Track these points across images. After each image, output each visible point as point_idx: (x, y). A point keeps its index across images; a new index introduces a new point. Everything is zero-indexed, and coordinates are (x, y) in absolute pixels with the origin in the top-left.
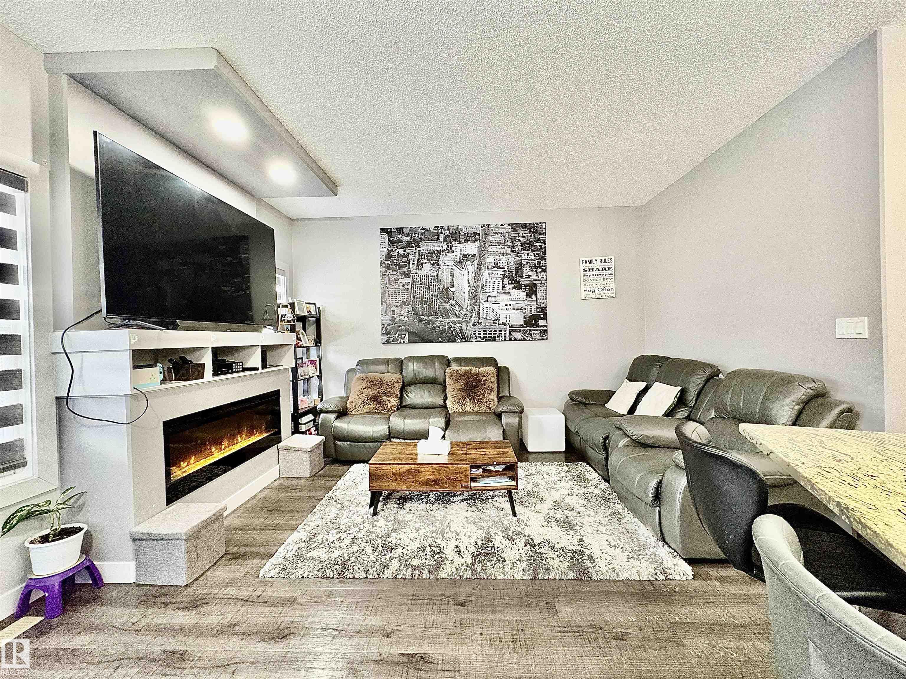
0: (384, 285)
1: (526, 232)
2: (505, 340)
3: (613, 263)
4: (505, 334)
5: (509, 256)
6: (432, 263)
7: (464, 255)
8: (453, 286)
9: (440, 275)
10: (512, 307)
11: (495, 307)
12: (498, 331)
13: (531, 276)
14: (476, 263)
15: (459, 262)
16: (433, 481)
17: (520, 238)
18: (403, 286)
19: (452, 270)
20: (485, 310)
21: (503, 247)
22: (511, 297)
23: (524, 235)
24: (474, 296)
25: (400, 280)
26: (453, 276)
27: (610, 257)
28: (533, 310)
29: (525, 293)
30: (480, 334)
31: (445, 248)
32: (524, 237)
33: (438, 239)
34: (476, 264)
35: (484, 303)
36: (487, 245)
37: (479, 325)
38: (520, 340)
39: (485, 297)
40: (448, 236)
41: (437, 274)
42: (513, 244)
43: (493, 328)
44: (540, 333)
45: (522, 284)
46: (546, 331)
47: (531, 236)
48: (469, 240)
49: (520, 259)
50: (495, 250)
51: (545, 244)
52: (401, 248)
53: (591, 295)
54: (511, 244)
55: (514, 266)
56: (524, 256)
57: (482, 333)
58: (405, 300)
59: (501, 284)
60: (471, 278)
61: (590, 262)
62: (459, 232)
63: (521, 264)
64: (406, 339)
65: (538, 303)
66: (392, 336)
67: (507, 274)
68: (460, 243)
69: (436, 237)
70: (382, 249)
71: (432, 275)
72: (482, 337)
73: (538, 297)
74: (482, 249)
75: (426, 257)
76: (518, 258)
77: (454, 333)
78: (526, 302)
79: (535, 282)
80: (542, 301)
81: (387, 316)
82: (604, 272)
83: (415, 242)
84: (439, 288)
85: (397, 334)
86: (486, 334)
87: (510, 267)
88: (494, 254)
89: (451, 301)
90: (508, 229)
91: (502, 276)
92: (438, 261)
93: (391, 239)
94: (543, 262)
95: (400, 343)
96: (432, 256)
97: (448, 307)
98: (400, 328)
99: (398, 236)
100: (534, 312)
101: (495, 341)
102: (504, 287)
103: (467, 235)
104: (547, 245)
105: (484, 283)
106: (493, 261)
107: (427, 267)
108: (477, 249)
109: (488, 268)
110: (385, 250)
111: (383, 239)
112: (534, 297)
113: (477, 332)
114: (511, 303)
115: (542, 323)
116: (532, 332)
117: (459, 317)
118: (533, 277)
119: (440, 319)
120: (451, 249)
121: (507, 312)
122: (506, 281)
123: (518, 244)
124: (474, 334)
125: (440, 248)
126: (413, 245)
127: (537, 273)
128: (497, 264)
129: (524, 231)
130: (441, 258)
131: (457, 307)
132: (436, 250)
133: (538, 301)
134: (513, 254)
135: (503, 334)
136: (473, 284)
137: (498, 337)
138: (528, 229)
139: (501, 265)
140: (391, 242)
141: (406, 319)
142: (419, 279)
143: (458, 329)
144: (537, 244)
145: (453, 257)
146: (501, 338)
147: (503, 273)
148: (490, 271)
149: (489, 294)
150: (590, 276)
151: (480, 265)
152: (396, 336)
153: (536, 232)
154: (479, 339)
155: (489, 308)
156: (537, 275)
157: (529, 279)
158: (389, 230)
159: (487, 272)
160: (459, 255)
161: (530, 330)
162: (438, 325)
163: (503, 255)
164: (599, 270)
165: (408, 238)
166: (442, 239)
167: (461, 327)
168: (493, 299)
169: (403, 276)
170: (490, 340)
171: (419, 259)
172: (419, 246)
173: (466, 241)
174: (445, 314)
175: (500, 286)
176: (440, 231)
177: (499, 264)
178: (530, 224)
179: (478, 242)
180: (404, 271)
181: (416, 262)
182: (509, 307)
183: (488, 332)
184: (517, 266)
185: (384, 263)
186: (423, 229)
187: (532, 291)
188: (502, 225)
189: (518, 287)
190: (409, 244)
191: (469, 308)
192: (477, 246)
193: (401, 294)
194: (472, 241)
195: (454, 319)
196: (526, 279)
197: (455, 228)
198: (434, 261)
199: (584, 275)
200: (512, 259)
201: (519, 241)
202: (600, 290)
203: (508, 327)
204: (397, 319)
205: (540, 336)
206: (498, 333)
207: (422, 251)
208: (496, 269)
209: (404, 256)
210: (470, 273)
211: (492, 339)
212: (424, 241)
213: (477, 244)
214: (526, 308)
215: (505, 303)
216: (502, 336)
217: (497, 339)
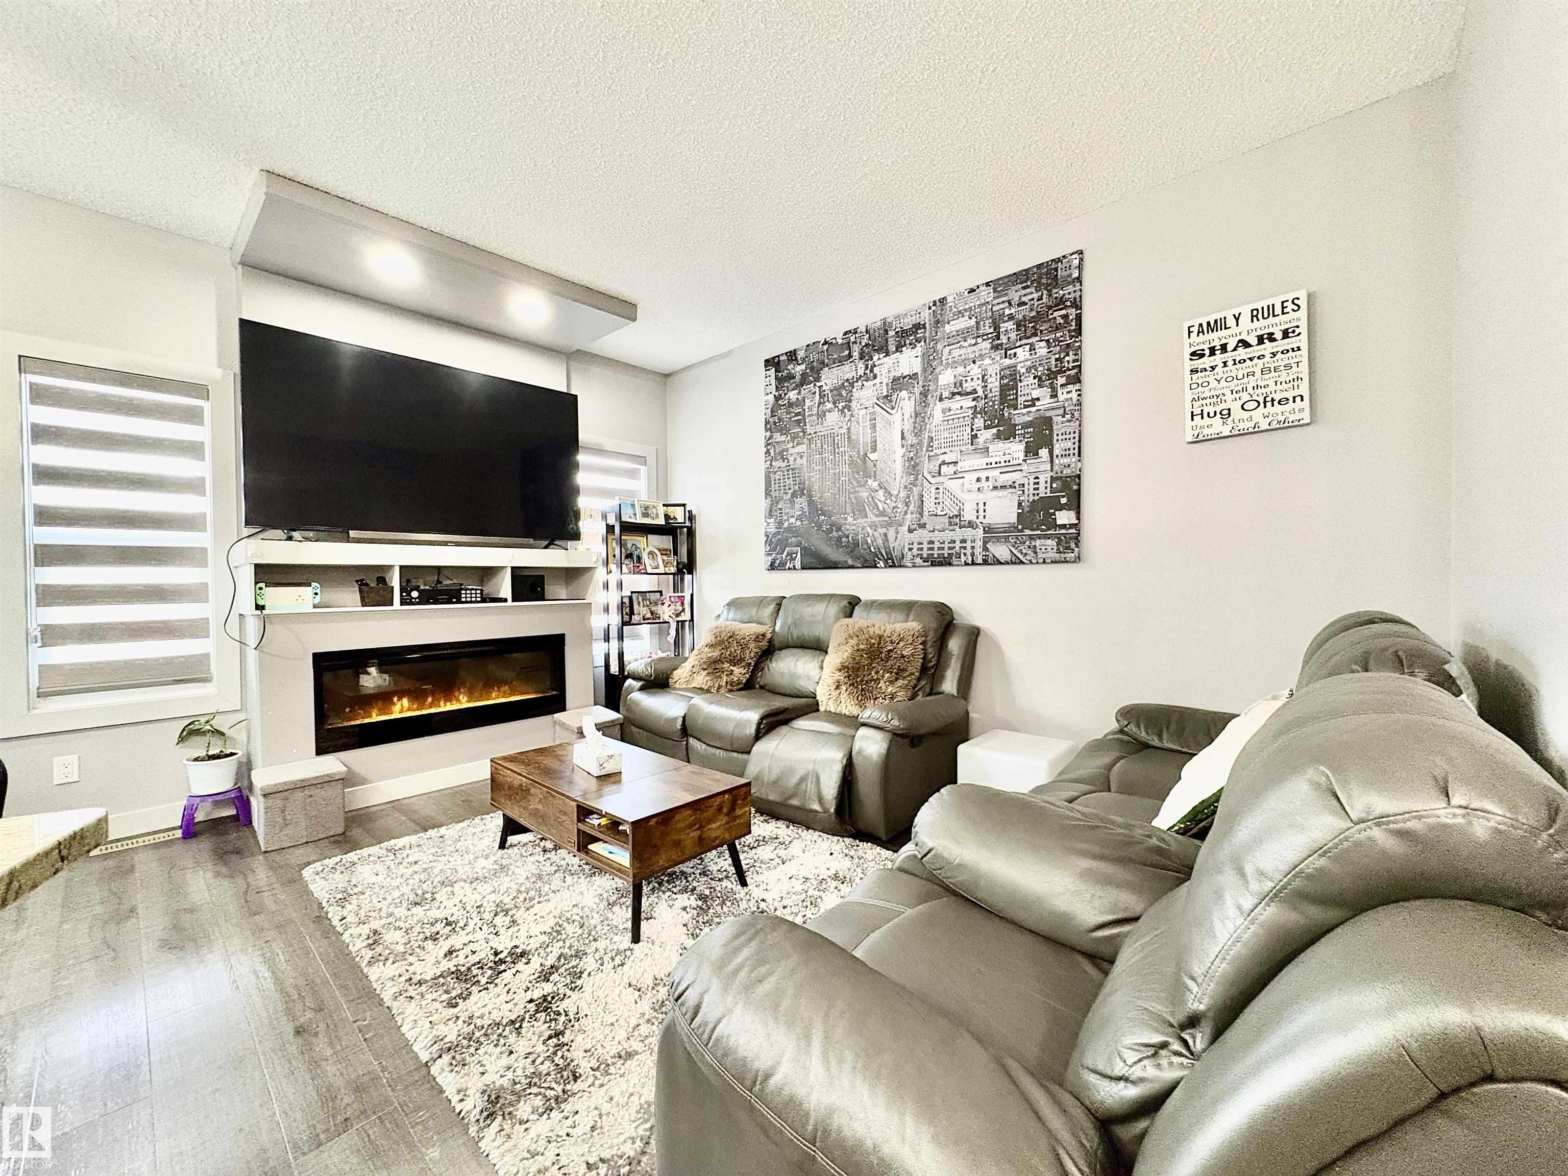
0: (769, 463)
1: (1028, 290)
2: (974, 563)
3: (1303, 313)
4: (973, 548)
5: (987, 361)
6: (840, 408)
7: (895, 380)
8: (874, 450)
9: (853, 430)
10: (990, 484)
11: (954, 485)
12: (958, 542)
13: (1038, 399)
14: (917, 390)
15: (886, 397)
17: (1013, 311)
18: (794, 460)
19: (873, 417)
20: (933, 496)
21: (973, 341)
22: (989, 460)
23: (1024, 299)
24: (913, 467)
25: (791, 451)
26: (874, 427)
27: (1293, 296)
28: (1042, 486)
29: (1022, 447)
30: (922, 550)
31: (861, 371)
32: (1024, 304)
33: (850, 356)
34: (917, 395)
35: (933, 480)
36: (939, 346)
37: (921, 531)
38: (1007, 563)
39: (934, 465)
40: (867, 345)
41: (849, 429)
42: (997, 328)
43: (948, 535)
44: (1060, 543)
45: (1016, 425)
46: (1077, 538)
47: (1040, 298)
48: (905, 345)
49: (1013, 361)
50: (956, 353)
51: (1079, 306)
52: (793, 389)
53: (1217, 426)
54: (992, 330)
55: (997, 384)
56: (1022, 354)
57: (925, 546)
58: (796, 487)
59: (969, 430)
60: (908, 426)
61: (1213, 327)
62: (886, 332)
63: (1014, 375)
64: (798, 563)
65: (1056, 468)
66: (778, 557)
67: (981, 404)
68: (887, 354)
69: (847, 353)
70: (766, 398)
71: (841, 431)
72: (925, 555)
73: (1057, 451)
74: (930, 359)
75: (830, 399)
76: (1008, 362)
77: (873, 550)
78: (1025, 467)
79: (1048, 414)
80: (1066, 461)
81: (772, 520)
82: (1268, 347)
83: (814, 372)
84: (851, 456)
85: (785, 553)
86: (933, 549)
87: (990, 386)
88: (954, 365)
89: (870, 482)
90: (986, 294)
91: (970, 412)
92: (850, 401)
93: (780, 375)
94: (1071, 358)
95: (789, 569)
96: (840, 395)
97: (864, 494)
98: (790, 541)
99: (789, 367)
100: (1044, 491)
101: (950, 564)
102: (975, 437)
103: (903, 334)
104: (1082, 311)
105: (933, 435)
106: (952, 380)
107: (833, 418)
108: (919, 359)
109: (941, 400)
110: (771, 397)
111: (768, 379)
112: (1044, 452)
113: (916, 546)
114: (990, 473)
116: (1038, 543)
117: (883, 513)
119: (850, 520)
120: (872, 371)
121: (980, 495)
122: (979, 422)
123: (1010, 325)
125: (854, 374)
126: (811, 378)
127: (1054, 389)
128: (961, 385)
129: (1024, 288)
130: (856, 394)
131: (881, 493)
132: (847, 380)
133: (1056, 461)
134: (997, 355)
135: (969, 548)
136: (911, 439)
137: (959, 555)
138: (1033, 282)
139: (968, 387)
140: (780, 381)
141: (799, 523)
142: (819, 443)
143: (880, 541)
144: (1056, 314)
145: (875, 388)
146: (963, 558)
147: (974, 403)
148: (946, 404)
149: (942, 458)
150: (1213, 368)
151: (924, 394)
152: (784, 556)
153: (1055, 283)
154: (918, 561)
155: (941, 491)
156: (1054, 395)
157: (1033, 409)
158: (777, 360)
159: (939, 406)
160: (885, 381)
161: (1031, 538)
162: (847, 532)
163: (974, 362)
164: (1246, 345)
165: (803, 367)
166: (856, 354)
167: (885, 534)
168: (952, 468)
169: (796, 441)
170: (941, 564)
171: (820, 403)
172: (819, 379)
173: (899, 349)
174: (860, 508)
175: (966, 437)
176: (852, 339)
177: (965, 385)
178: (1039, 266)
179: (923, 343)
180: (798, 432)
181: (815, 411)
182: (983, 484)
183: (937, 545)
184: (1006, 381)
185: (769, 422)
186: (826, 343)
187: (1040, 437)
188: (972, 291)
189: (1007, 433)
190: (804, 379)
191: (903, 494)
192: (919, 354)
193: (790, 476)
194: (910, 344)
195: (874, 519)
196: (1024, 411)
197: (879, 324)
198: (844, 404)
199: (1194, 371)
200: (994, 365)
201: (1011, 317)
202: (1251, 405)
203: (981, 531)
204: (786, 525)
205: (1059, 552)
206: (958, 545)
207: (825, 388)
208: (959, 397)
209: (797, 403)
210: (907, 416)
211: (944, 562)
212: (827, 366)
213: (920, 348)
214: (1026, 481)
215: (976, 475)
216: (965, 554)
217: (954, 561)
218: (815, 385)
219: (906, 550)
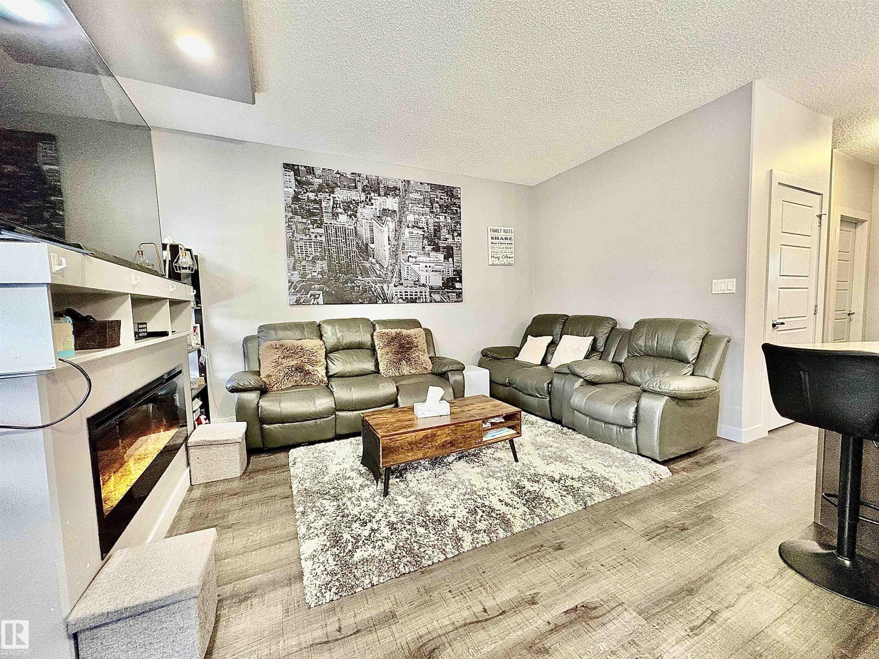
0: (291, 234)
1: (444, 194)
2: (426, 302)
3: (513, 234)
4: (425, 295)
5: (428, 217)
6: (349, 214)
7: (384, 210)
8: (373, 243)
9: (358, 229)
10: (431, 269)
11: (415, 267)
13: (448, 239)
14: (397, 219)
15: (379, 217)
16: (449, 443)
17: (438, 200)
18: (316, 237)
19: (371, 225)
20: (406, 271)
21: (422, 206)
22: (430, 259)
23: (442, 197)
24: (395, 255)
25: (312, 230)
26: (372, 230)
27: (511, 229)
28: (450, 272)
29: (443, 256)
30: (402, 295)
31: (363, 198)
32: (442, 199)
33: (356, 187)
34: (396, 221)
35: (405, 263)
36: (407, 202)
37: (401, 286)
38: (439, 302)
39: (406, 256)
40: (366, 186)
41: (355, 227)
42: (432, 205)
43: (414, 290)
44: (457, 295)
45: (440, 247)
46: (461, 293)
47: (448, 199)
48: (389, 195)
49: (438, 220)
50: (415, 208)
51: (460, 208)
52: (311, 192)
53: (497, 262)
54: (430, 204)
55: (432, 228)
56: (442, 219)
57: (404, 294)
58: (318, 254)
59: (421, 244)
60: (392, 235)
61: (496, 231)
62: (379, 184)
63: (439, 226)
64: (321, 300)
65: (455, 266)
66: (303, 296)
67: (426, 235)
68: (379, 195)
69: (354, 185)
70: (285, 189)
71: (350, 227)
72: (404, 298)
73: (455, 260)
74: (403, 206)
75: (341, 206)
76: (436, 220)
77: (375, 294)
78: (444, 264)
79: (452, 245)
80: (458, 264)
81: (296, 272)
82: (507, 241)
83: (329, 187)
84: (357, 243)
85: (309, 294)
86: (407, 295)
87: (430, 228)
88: (414, 213)
89: (370, 259)
90: (428, 188)
91: (422, 236)
92: (356, 212)
93: (299, 178)
94: (458, 226)
95: (313, 304)
96: (349, 206)
97: (368, 265)
98: (313, 287)
99: (308, 176)
100: (451, 275)
101: (416, 302)
102: (424, 248)
103: (387, 188)
104: (461, 210)
105: (405, 242)
106: (413, 220)
107: (343, 218)
108: (397, 205)
109: (408, 227)
110: (291, 191)
111: (287, 177)
112: (450, 260)
113: (399, 294)
114: (431, 265)
115: (458, 285)
116: (450, 294)
117: (380, 276)
118: (450, 240)
119: (360, 278)
120: (370, 200)
121: (427, 273)
122: (426, 242)
124: (396, 295)
125: (358, 198)
126: (327, 190)
127: (453, 237)
128: (417, 223)
129: (442, 193)
130: (360, 210)
131: (377, 265)
132: (354, 200)
133: (455, 264)
134: (432, 215)
136: (393, 242)
137: (419, 298)
138: (445, 192)
139: (420, 225)
140: (299, 183)
141: (320, 276)
142: (334, 231)
143: (379, 290)
144: (453, 208)
145: (372, 210)
146: (422, 300)
147: (423, 233)
148: (411, 230)
149: (409, 254)
150: (496, 243)
151: (400, 222)
152: (308, 296)
153: (452, 196)
154: (400, 300)
155: (409, 269)
156: (453, 239)
157: (446, 242)
158: (296, 167)
159: (407, 230)
160: (378, 209)
161: (448, 292)
162: (358, 285)
163: (423, 215)
164: (503, 239)
165: (321, 181)
166: (360, 188)
167: (382, 287)
168: (414, 260)
169: (315, 225)
170: (412, 302)
171: (333, 208)
172: (333, 193)
173: (386, 195)
174: (365, 272)
175: (420, 247)
177: (419, 224)
178: (447, 187)
179: (398, 197)
180: (316, 220)
181: (330, 211)
182: (428, 268)
183: (409, 294)
184: (436, 228)
185: (290, 207)
186: (338, 173)
187: (449, 253)
188: (421, 183)
189: (437, 249)
190: (320, 189)
191: (390, 268)
192: (397, 202)
193: (313, 246)
194: (393, 195)
195: (374, 278)
196: (443, 242)
197: (374, 178)
198: (352, 213)
199: (492, 243)
200: (431, 219)
201: (437, 202)
202: (503, 257)
203: (428, 288)
204: (309, 276)
205: (457, 298)
206: (419, 294)
207: (337, 199)
208: (416, 228)
209: (315, 201)
210: (391, 230)
211: (413, 301)
212: (340, 187)
213: (397, 199)
214: (444, 270)
215: (425, 264)
216: (422, 298)
217: (418, 301)
218: (330, 195)
219: (394, 295)
